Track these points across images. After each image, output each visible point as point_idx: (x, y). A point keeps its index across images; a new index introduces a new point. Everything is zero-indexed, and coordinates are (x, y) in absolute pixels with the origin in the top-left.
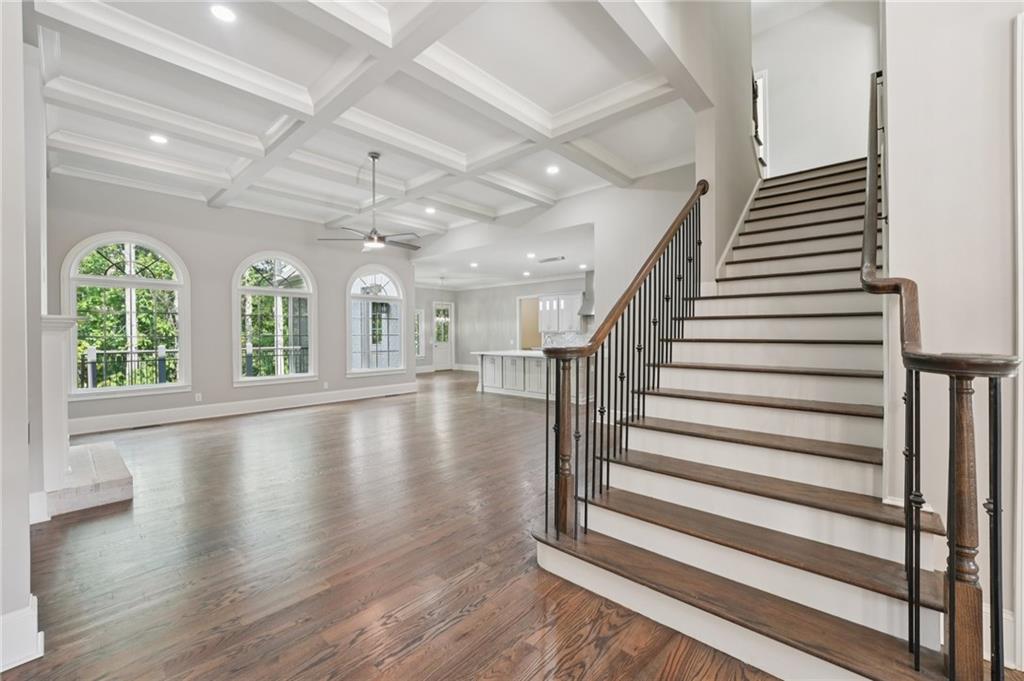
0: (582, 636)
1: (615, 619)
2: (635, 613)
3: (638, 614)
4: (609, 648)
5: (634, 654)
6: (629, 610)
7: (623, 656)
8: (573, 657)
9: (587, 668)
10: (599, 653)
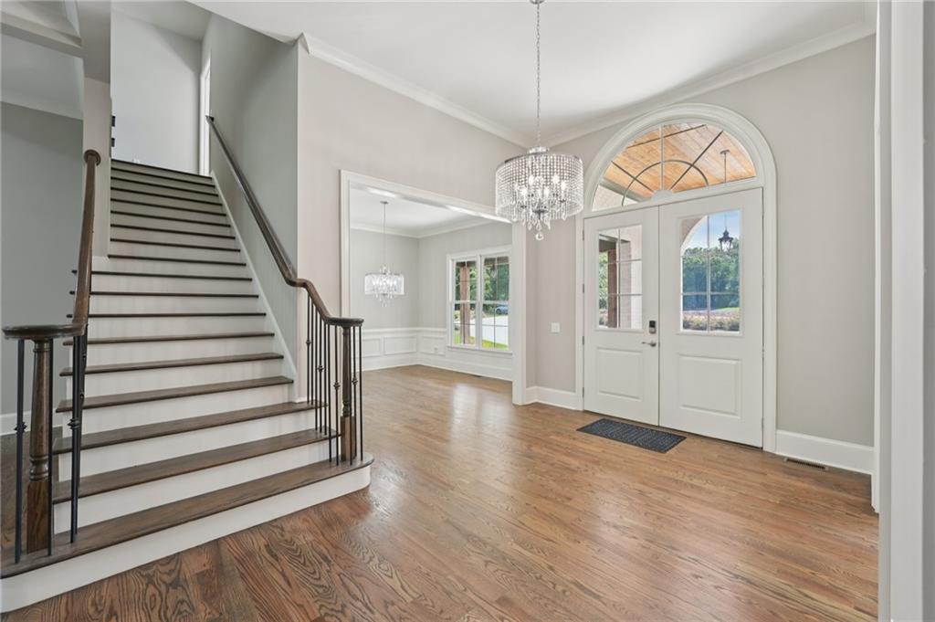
0: (154, 595)
1: (166, 569)
2: (175, 555)
3: (179, 553)
4: (185, 580)
5: (208, 567)
6: (168, 557)
7: (201, 575)
8: (167, 608)
9: (186, 599)
10: (184, 588)
